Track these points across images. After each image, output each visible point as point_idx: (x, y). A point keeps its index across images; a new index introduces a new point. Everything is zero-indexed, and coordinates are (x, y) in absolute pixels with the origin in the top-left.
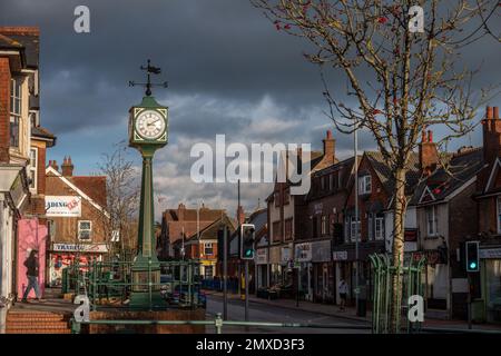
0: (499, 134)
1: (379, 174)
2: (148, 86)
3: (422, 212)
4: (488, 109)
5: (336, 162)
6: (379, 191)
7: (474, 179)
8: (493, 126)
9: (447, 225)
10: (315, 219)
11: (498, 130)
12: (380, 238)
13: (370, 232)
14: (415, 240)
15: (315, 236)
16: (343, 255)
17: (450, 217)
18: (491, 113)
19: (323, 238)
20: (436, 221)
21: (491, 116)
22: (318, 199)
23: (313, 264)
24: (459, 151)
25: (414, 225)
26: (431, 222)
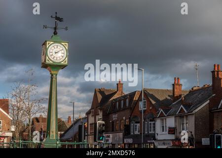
0: (220, 79)
1: (151, 100)
2: (55, 29)
3: (178, 119)
4: (215, 66)
5: (123, 95)
6: (151, 108)
7: (208, 102)
8: (218, 74)
9: (194, 126)
10: (113, 122)
11: (220, 76)
12: (152, 132)
13: (146, 129)
14: (174, 134)
15: (113, 131)
16: (130, 141)
17: (195, 121)
18: (216, 67)
19: (117, 131)
20: (187, 123)
21: (216, 69)
22: (115, 113)
23: (113, 144)
24: (192, 89)
25: (173, 125)
26: (183, 124)
